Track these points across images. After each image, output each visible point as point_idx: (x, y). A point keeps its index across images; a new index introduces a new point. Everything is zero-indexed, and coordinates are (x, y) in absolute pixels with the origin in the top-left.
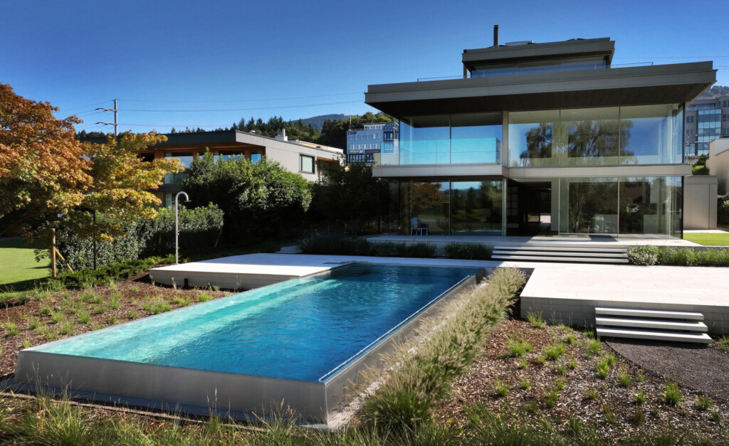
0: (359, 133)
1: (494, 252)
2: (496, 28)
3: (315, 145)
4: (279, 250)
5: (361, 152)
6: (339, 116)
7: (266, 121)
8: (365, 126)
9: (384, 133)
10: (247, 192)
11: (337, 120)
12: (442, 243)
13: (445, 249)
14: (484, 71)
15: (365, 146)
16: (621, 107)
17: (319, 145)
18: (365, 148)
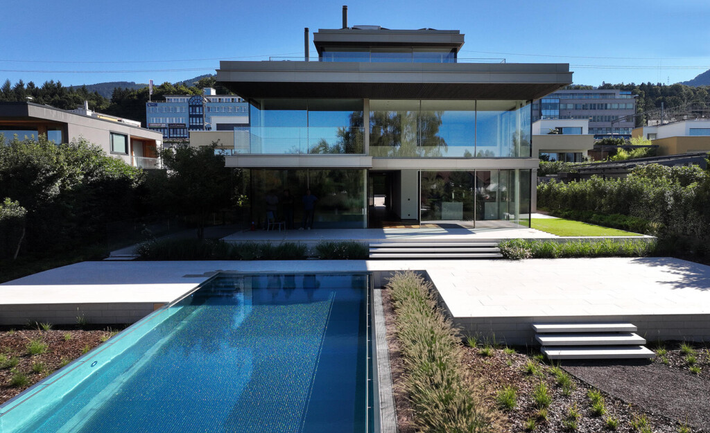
0: (160, 104)
1: (371, 250)
2: (345, 9)
3: (115, 119)
4: (108, 256)
5: (163, 126)
6: (129, 84)
7: (39, 85)
8: (167, 98)
9: (190, 106)
10: (58, 183)
11: (130, 89)
12: (314, 242)
13: (317, 248)
14: (332, 53)
15: (168, 119)
16: (478, 101)
17: (120, 119)
18: (168, 122)
